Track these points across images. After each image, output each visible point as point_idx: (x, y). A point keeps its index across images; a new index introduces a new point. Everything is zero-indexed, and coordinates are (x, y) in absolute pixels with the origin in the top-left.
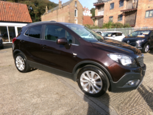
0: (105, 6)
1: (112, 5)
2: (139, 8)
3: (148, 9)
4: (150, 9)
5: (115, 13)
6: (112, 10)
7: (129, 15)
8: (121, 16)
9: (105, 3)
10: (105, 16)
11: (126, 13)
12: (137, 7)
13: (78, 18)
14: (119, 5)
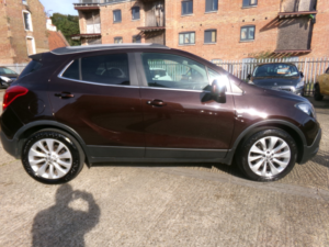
0: (101, 13)
1: (117, 13)
2: (168, 27)
3: (181, 30)
4: (185, 30)
5: (126, 31)
6: (117, 25)
7: (153, 37)
8: (137, 38)
9: (101, 8)
10: (104, 35)
11: (146, 33)
12: (164, 25)
13: (34, 34)
14: (131, 16)
